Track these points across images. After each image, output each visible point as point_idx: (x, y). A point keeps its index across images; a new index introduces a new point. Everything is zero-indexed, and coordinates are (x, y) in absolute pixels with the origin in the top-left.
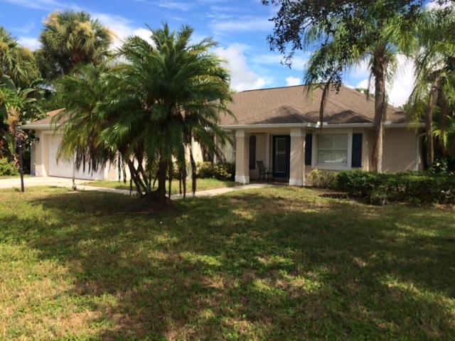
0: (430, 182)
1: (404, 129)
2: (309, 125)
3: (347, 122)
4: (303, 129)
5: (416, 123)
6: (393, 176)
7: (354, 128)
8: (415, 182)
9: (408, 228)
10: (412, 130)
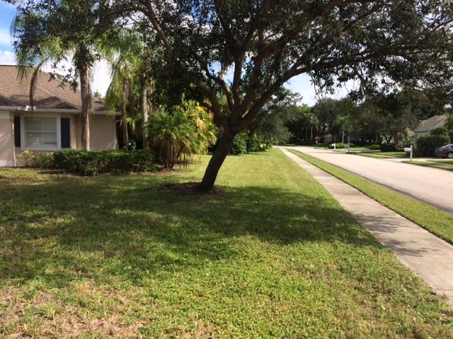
0: (126, 156)
1: (104, 116)
2: (19, 108)
3: (54, 108)
4: (11, 112)
5: (113, 112)
6: (100, 153)
7: (62, 113)
8: (116, 157)
9: (118, 187)
10: (110, 117)
